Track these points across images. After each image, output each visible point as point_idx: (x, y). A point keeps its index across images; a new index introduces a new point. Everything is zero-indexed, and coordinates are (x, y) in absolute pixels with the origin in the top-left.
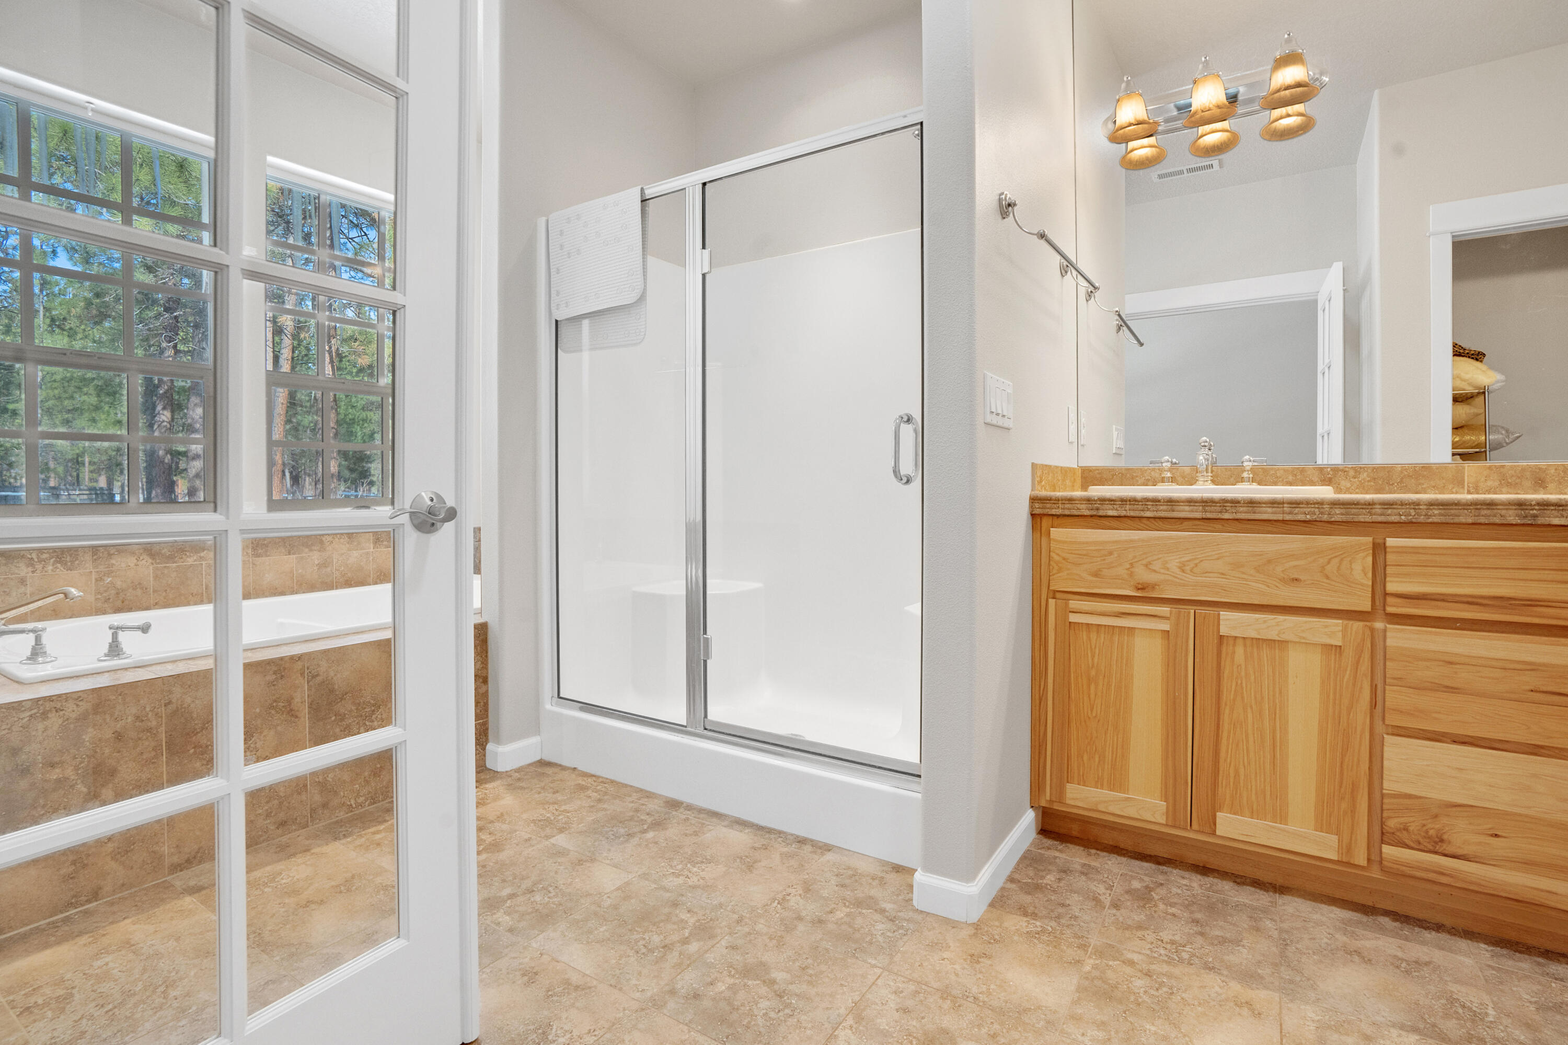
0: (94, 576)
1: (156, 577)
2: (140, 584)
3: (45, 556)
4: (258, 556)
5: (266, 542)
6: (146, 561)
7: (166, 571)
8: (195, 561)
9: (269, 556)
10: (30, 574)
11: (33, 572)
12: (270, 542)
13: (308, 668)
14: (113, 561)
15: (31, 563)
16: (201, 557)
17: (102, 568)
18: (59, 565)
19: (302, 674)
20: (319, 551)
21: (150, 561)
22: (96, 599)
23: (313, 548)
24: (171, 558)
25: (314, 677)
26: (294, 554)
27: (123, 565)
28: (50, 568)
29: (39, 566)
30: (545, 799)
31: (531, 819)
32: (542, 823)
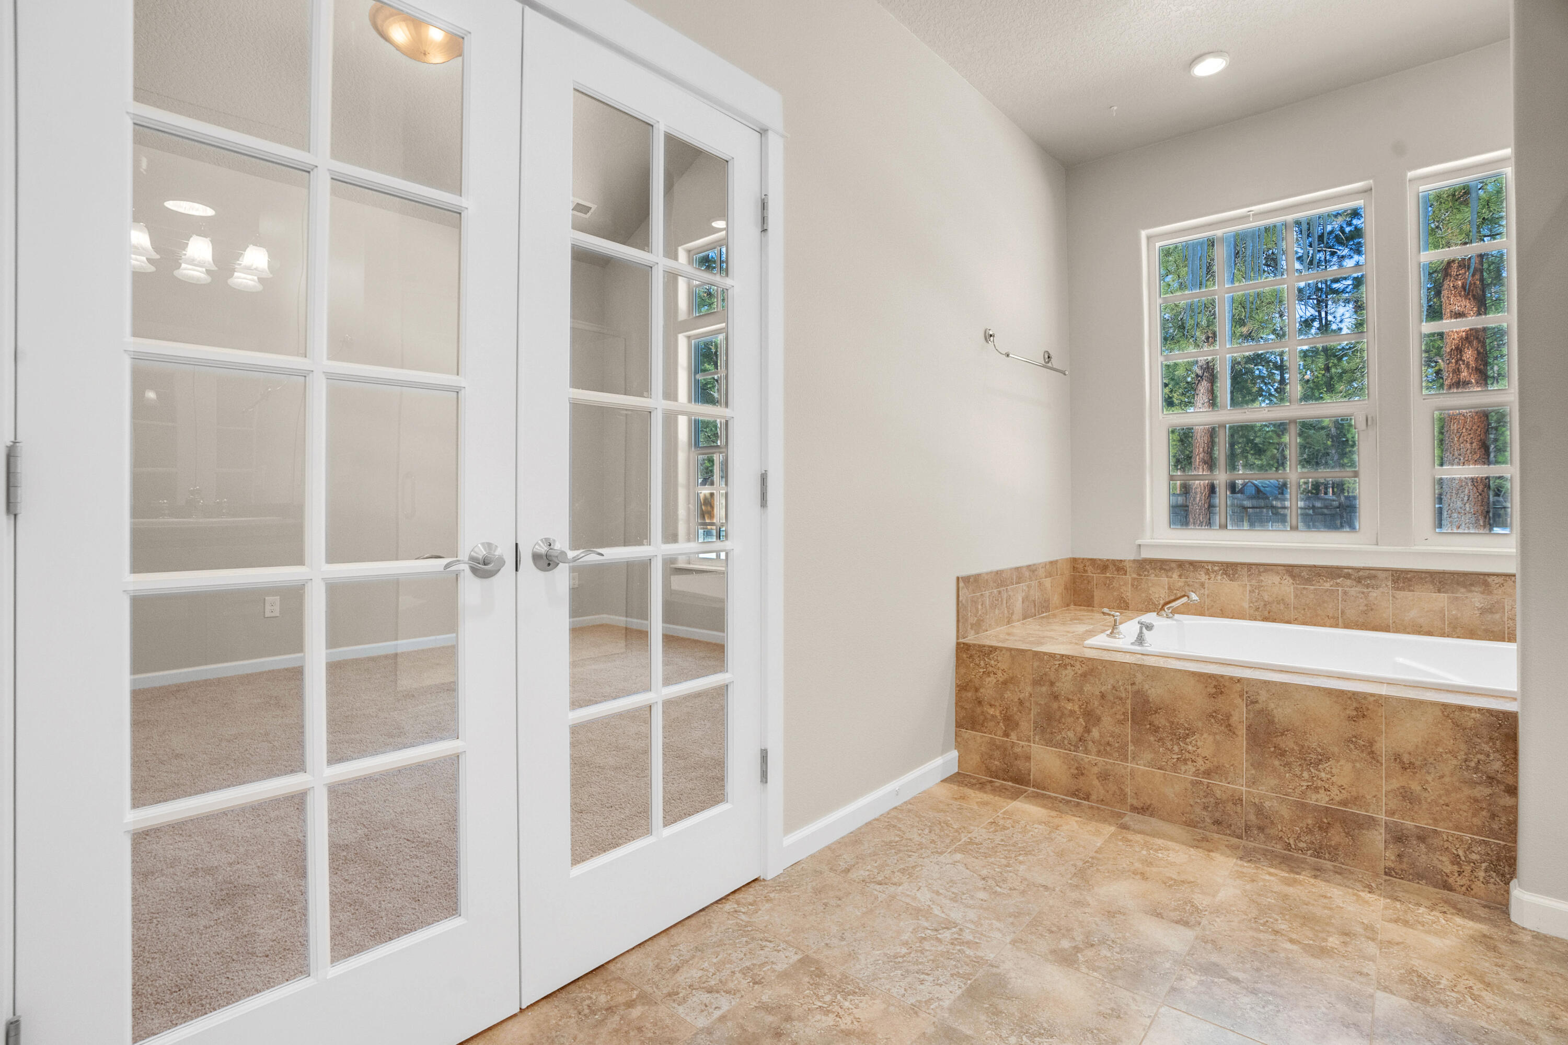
0: (1248, 588)
1: (1296, 596)
2: (1283, 600)
3: (1216, 568)
4: (1398, 589)
5: (1409, 576)
6: (1288, 580)
7: (1305, 592)
8: (1331, 586)
9: (1413, 591)
10: (1207, 581)
11: (1209, 579)
12: (1414, 577)
13: (1247, 693)
14: (1262, 578)
15: (1207, 572)
16: (1337, 584)
17: (1254, 582)
18: (1225, 576)
19: (1241, 696)
20: (1483, 593)
21: (1291, 581)
22: (1250, 607)
23: (1473, 588)
24: (1309, 581)
25: (1253, 703)
26: (1444, 592)
27: (1270, 582)
28: (1219, 577)
29: (1212, 576)
30: (1485, 973)
31: (1415, 969)
32: (1415, 979)
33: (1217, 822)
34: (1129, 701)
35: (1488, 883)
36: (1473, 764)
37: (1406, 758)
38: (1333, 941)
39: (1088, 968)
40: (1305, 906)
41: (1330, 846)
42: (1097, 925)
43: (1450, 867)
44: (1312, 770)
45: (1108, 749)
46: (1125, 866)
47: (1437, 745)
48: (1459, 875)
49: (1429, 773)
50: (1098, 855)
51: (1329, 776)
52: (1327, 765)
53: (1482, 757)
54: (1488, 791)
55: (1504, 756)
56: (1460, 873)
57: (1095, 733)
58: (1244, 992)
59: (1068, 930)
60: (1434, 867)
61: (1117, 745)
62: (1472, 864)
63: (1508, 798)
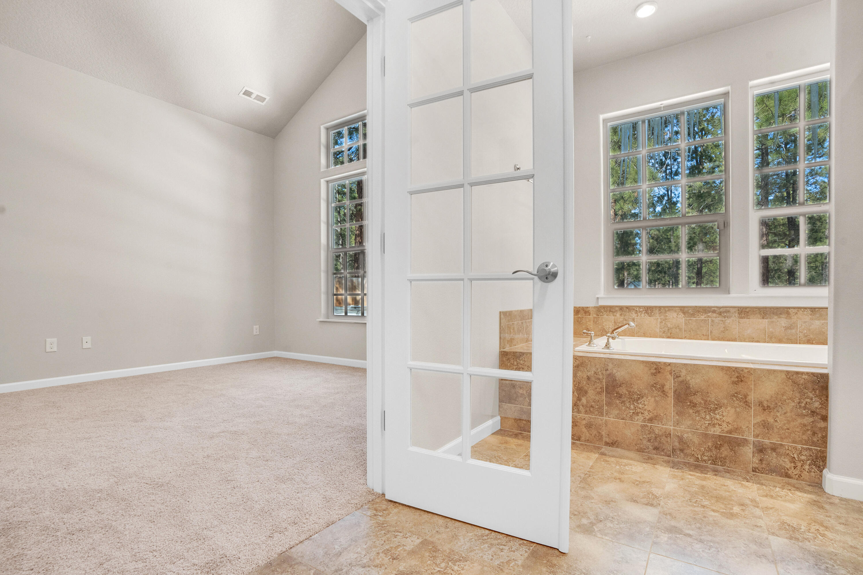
0: (659, 320)
1: (686, 324)
2: (678, 326)
3: (641, 310)
4: (742, 318)
5: (747, 310)
6: (681, 315)
7: (690, 321)
8: (705, 317)
9: (749, 319)
10: (636, 317)
11: (637, 316)
12: (750, 311)
13: (674, 371)
14: (667, 314)
15: (636, 312)
16: (708, 316)
17: (662, 317)
18: (646, 314)
19: (671, 373)
20: (786, 318)
21: (683, 316)
22: (660, 331)
23: (781, 316)
24: (693, 315)
25: (677, 377)
26: (766, 319)
27: (671, 316)
28: (643, 315)
29: (639, 314)
30: (823, 521)
31: (785, 521)
32: (787, 527)
33: (656, 448)
34: (604, 381)
35: (810, 472)
36: (803, 405)
37: (765, 404)
38: (736, 509)
39: (602, 534)
40: (715, 491)
41: (721, 457)
42: (601, 509)
43: (789, 465)
44: (712, 414)
45: (592, 409)
46: (609, 475)
47: (783, 395)
48: (795, 469)
49: (778, 411)
50: (592, 470)
51: (721, 417)
52: (720, 410)
53: (808, 400)
54: (811, 419)
55: (821, 399)
56: (795, 468)
57: (584, 400)
58: (696, 541)
59: (584, 513)
60: (780, 465)
61: (597, 407)
62: (802, 462)
63: (823, 423)
